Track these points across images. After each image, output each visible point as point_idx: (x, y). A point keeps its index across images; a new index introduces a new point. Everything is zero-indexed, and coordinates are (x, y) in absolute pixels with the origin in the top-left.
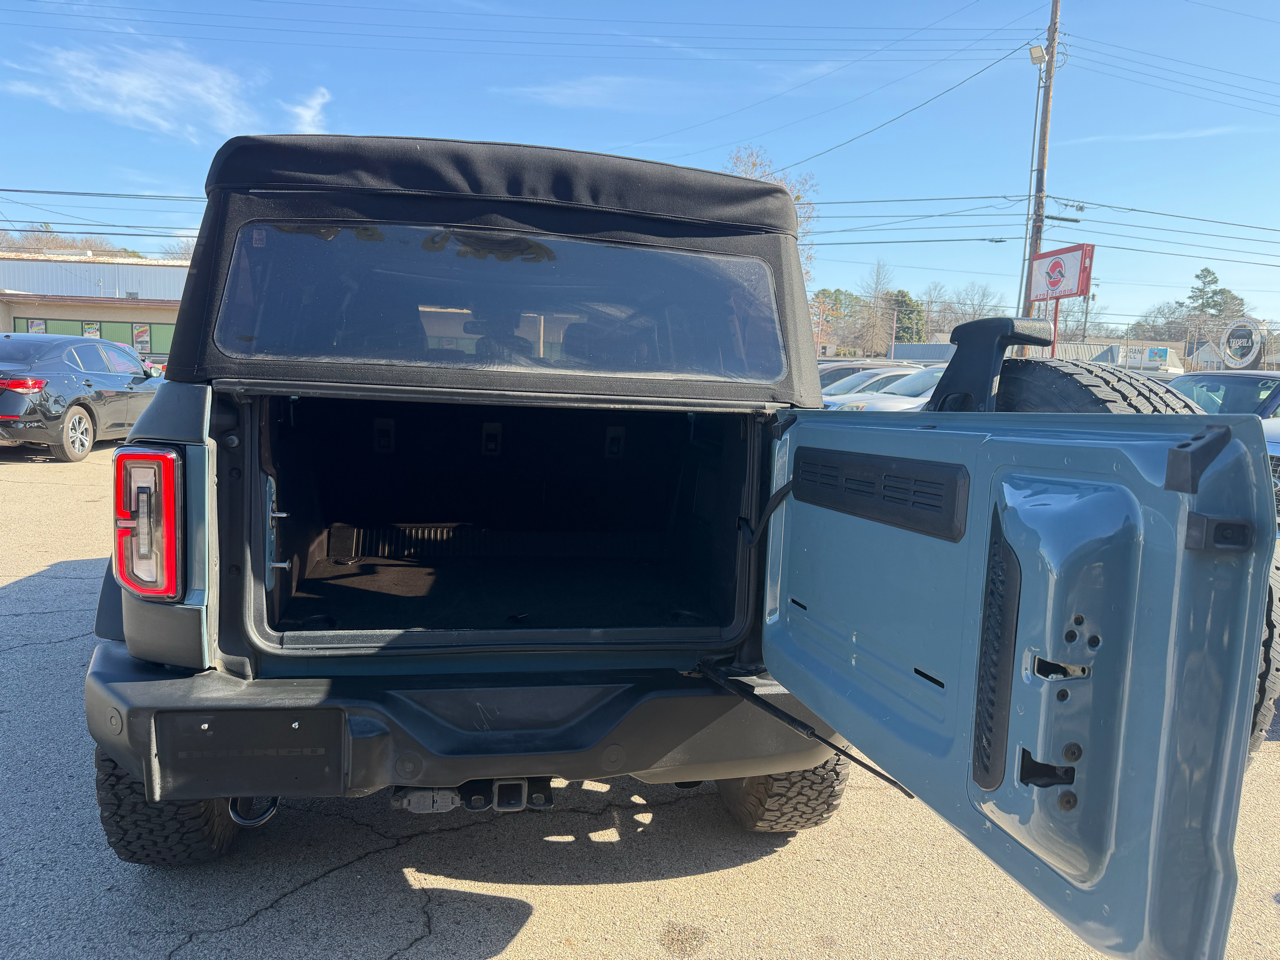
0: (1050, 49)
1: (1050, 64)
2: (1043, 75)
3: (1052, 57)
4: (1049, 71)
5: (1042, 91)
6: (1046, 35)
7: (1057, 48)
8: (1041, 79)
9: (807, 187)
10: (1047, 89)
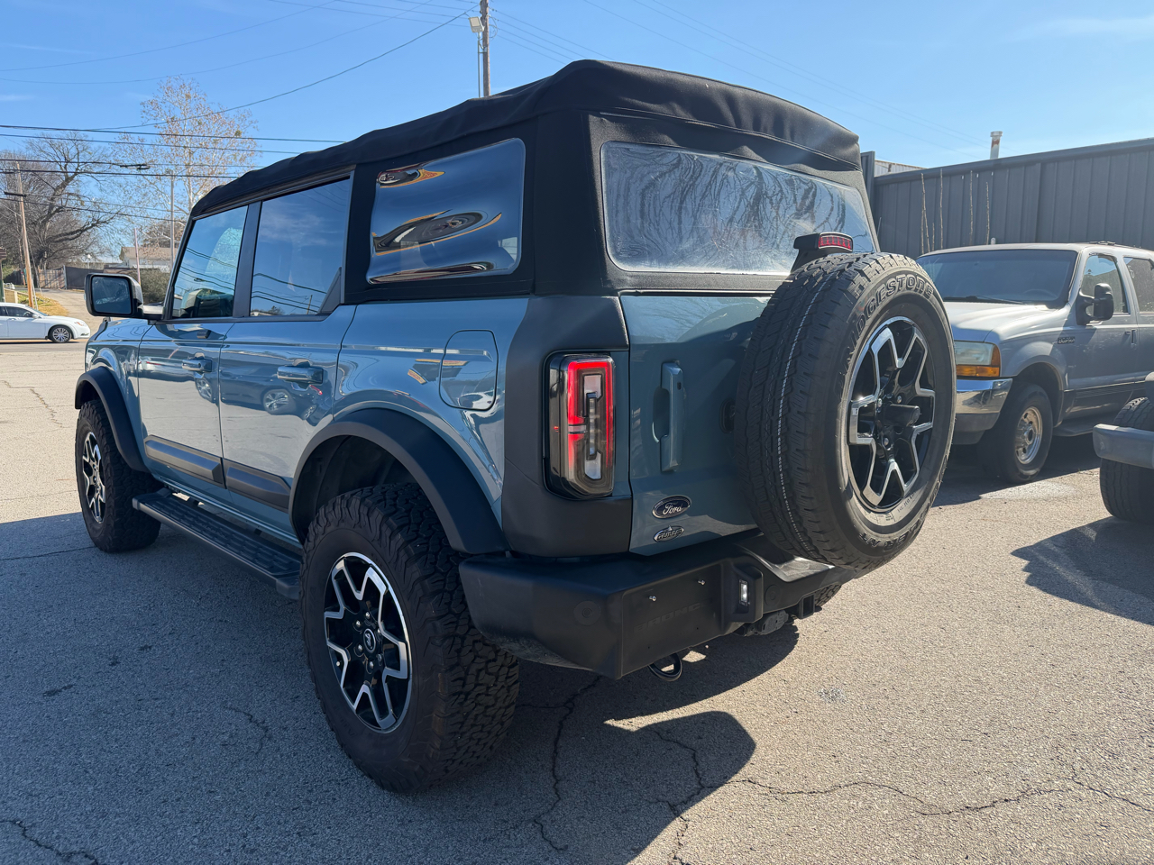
0: (484, 19)
1: (485, 34)
2: (481, 42)
3: (486, 28)
4: (485, 39)
5: (481, 56)
6: (479, 8)
7: (489, 22)
8: (479, 44)
9: (247, 123)
10: (485, 55)
